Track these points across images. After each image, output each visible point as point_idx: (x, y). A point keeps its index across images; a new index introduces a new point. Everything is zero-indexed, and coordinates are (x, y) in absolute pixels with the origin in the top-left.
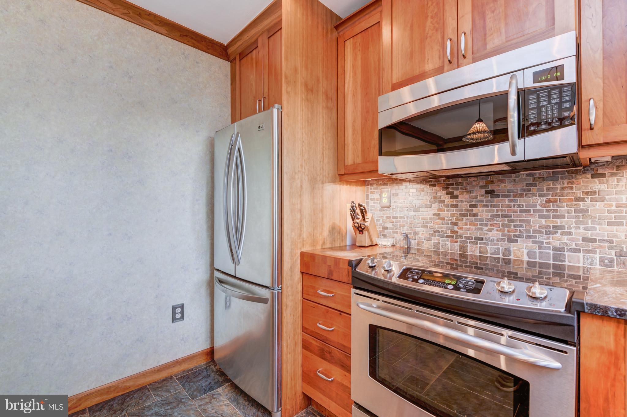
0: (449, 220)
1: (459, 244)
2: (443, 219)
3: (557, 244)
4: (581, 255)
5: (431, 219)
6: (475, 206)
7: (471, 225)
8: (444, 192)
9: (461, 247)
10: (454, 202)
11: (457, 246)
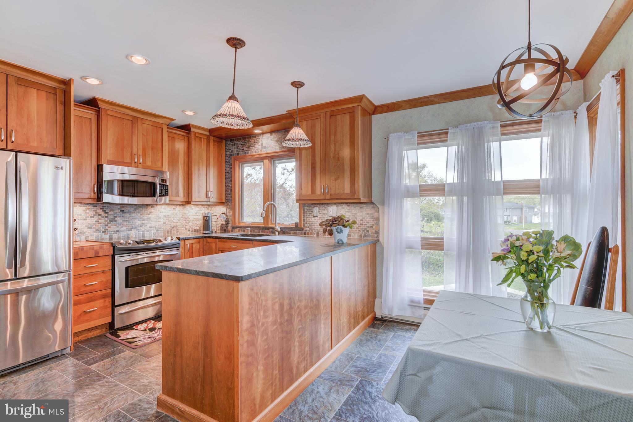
0: (104, 224)
1: (108, 235)
2: (101, 223)
3: (143, 229)
4: (149, 232)
5: (94, 224)
6: (116, 217)
7: (114, 225)
8: (102, 210)
9: (110, 236)
10: (106, 215)
11: (107, 236)
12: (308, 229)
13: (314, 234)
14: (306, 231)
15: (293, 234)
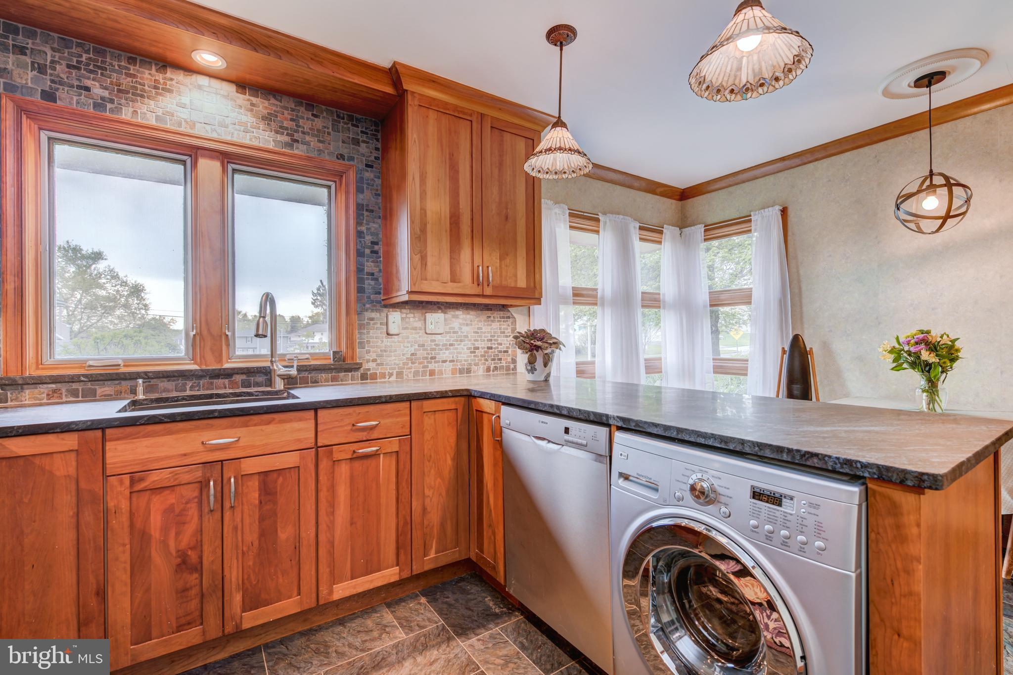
12: (371, 365)
13: (391, 375)
14: (369, 369)
15: (327, 380)
